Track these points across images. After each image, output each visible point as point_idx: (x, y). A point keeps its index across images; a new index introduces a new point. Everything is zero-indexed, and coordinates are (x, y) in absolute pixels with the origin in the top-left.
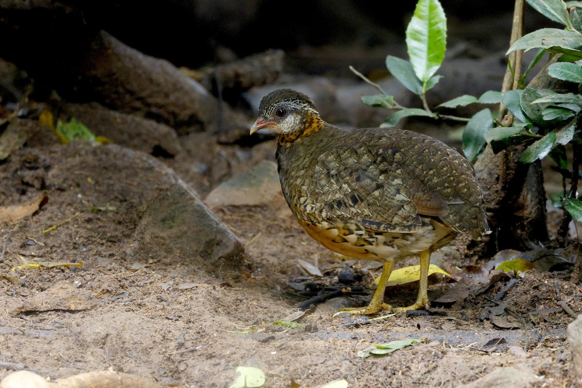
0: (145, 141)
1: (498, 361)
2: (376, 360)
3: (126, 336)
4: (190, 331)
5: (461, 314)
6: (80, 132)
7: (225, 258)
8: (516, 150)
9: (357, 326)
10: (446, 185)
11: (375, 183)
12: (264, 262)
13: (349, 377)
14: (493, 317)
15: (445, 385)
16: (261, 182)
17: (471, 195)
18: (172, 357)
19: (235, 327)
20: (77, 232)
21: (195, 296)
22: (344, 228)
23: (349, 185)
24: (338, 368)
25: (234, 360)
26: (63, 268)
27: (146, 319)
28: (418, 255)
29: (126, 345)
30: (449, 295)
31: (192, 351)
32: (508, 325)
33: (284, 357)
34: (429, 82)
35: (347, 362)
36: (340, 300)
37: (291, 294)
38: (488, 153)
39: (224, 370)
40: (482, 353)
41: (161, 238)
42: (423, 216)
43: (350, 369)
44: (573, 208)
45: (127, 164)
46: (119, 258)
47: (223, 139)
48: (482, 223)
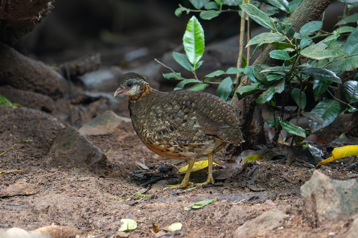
0: (37, 105)
1: (261, 208)
2: (195, 212)
3: (59, 206)
4: (92, 202)
5: (231, 185)
6: (4, 102)
7: (98, 163)
8: (249, 97)
9: (178, 194)
10: (220, 118)
11: (182, 119)
12: (117, 164)
13: (181, 221)
14: (249, 185)
15: (234, 222)
16: (107, 122)
17: (233, 122)
18: (84, 216)
19: (115, 199)
20: (18, 154)
21: (90, 184)
22: (167, 144)
23: (169, 121)
24: (175, 216)
25: (118, 216)
26: (15, 173)
27: (68, 197)
28: (207, 156)
29: (59, 211)
30: (222, 175)
31: (95, 212)
32: (258, 189)
33: (145, 213)
34: (197, 65)
35: (179, 213)
36: (164, 181)
37: (136, 180)
38: (234, 100)
39: (114, 221)
40: (250, 204)
41: (64, 154)
42: (208, 135)
43: (181, 217)
44: (286, 126)
45: (33, 117)
46: (42, 166)
47: (74, 101)
48: (240, 137)
